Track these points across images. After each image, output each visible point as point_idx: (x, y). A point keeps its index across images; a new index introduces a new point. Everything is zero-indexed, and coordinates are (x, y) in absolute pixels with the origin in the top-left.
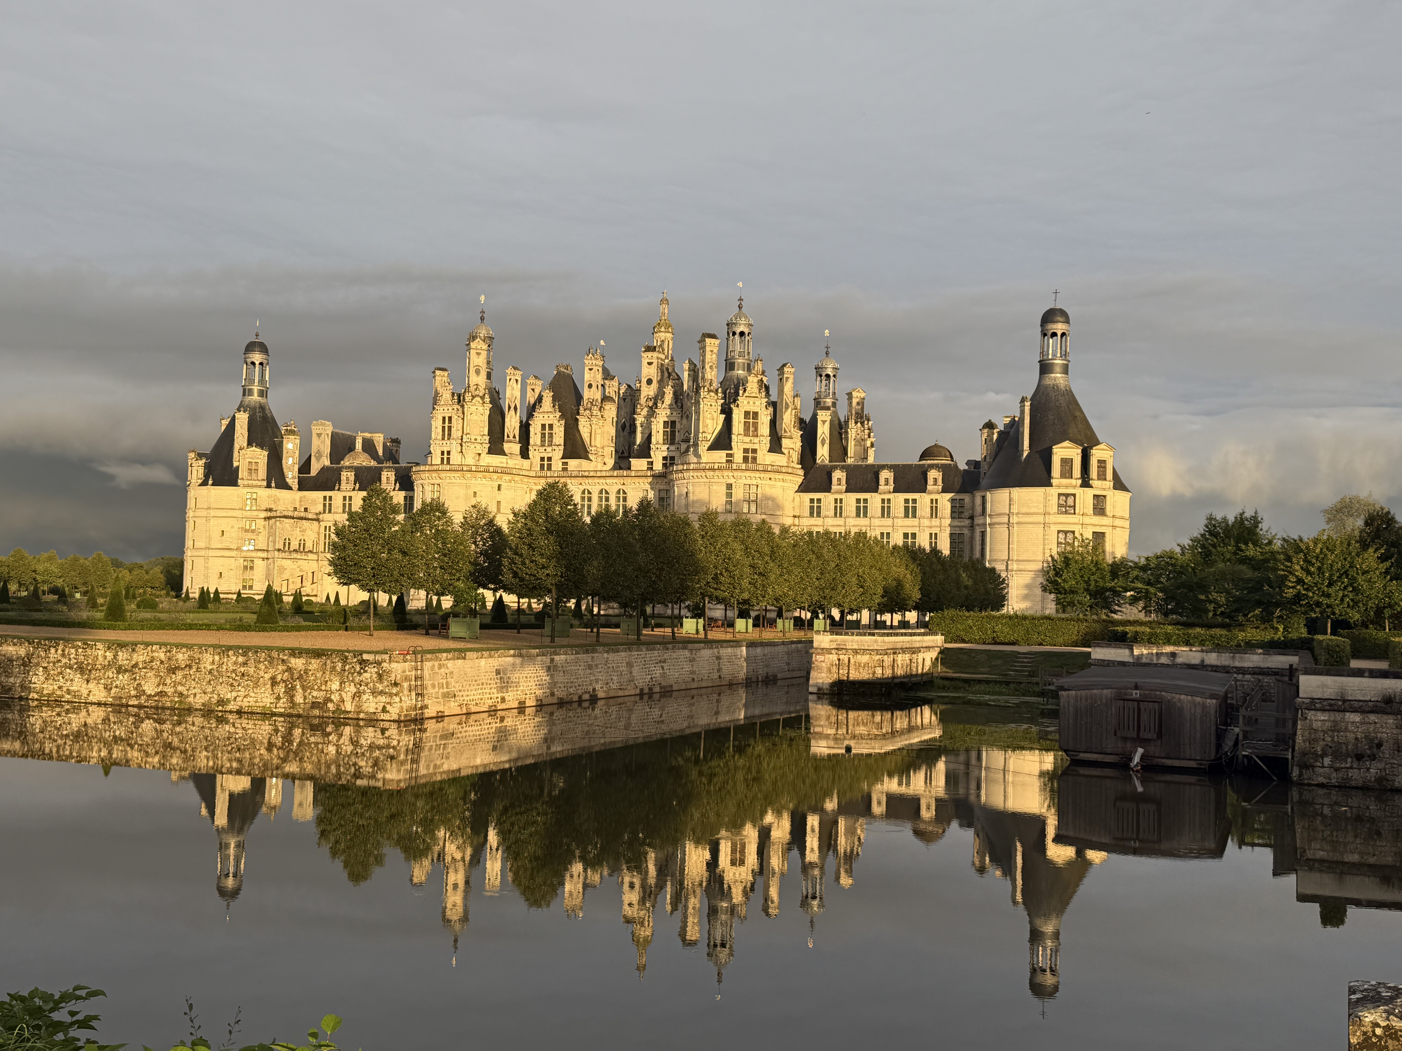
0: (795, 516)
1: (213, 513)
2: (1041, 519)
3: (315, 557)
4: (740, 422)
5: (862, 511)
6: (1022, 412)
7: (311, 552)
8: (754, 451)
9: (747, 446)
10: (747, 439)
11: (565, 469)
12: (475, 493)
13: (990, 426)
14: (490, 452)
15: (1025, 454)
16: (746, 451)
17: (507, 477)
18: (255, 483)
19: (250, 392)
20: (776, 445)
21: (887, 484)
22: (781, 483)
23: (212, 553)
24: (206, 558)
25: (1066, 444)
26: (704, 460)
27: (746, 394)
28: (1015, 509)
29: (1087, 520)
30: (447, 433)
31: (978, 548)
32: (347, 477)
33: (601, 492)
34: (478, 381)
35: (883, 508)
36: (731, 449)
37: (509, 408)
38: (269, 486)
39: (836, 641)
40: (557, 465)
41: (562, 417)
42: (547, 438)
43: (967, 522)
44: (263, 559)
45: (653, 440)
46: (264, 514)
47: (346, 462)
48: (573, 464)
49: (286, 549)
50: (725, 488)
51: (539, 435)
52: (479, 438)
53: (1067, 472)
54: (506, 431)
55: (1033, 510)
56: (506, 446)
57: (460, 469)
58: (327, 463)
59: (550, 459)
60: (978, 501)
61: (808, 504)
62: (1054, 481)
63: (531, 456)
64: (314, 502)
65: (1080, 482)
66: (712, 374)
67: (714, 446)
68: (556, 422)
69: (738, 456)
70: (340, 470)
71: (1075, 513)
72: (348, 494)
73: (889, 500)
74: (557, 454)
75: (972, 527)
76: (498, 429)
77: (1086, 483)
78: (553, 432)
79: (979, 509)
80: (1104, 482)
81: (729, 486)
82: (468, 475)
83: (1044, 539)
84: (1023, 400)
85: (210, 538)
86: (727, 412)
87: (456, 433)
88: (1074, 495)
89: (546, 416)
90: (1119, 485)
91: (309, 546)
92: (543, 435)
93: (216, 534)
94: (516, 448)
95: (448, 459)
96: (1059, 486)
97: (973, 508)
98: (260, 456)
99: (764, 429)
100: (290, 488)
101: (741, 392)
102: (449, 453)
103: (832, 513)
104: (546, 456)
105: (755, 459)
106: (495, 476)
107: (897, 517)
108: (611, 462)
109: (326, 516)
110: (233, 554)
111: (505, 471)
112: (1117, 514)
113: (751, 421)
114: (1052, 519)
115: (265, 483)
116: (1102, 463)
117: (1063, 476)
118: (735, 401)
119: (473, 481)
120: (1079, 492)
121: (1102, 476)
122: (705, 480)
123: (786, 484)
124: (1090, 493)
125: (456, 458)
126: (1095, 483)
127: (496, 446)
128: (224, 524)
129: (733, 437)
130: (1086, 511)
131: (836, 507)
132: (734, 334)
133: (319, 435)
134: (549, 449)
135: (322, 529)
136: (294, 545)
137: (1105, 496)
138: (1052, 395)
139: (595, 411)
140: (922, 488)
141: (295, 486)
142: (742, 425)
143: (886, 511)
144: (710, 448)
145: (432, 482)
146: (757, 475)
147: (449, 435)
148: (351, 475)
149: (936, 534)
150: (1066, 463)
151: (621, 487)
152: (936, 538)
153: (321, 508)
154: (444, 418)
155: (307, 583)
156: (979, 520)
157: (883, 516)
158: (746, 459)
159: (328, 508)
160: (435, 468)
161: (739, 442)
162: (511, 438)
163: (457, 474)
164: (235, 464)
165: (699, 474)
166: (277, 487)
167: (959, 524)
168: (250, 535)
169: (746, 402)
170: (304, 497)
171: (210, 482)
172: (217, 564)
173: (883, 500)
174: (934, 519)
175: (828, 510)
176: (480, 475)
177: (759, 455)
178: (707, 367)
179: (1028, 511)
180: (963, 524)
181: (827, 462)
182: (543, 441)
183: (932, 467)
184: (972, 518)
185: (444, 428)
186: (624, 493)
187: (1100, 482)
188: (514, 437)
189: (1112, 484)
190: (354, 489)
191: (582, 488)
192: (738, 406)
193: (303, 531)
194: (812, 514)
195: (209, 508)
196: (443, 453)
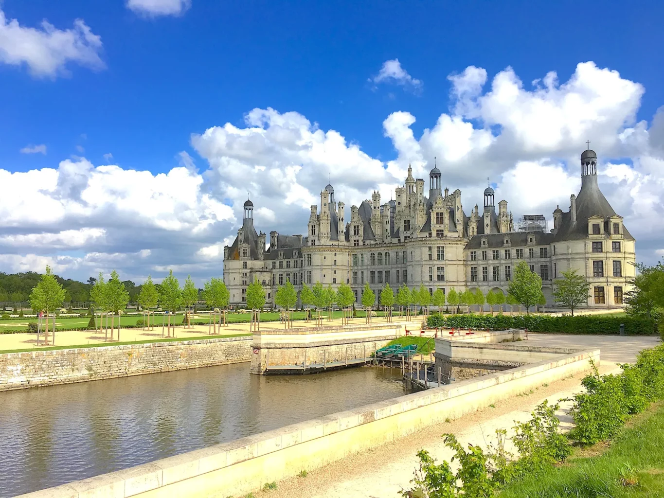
0: (464, 261)
1: (231, 271)
2: (583, 256)
3: (270, 287)
4: (434, 218)
5: (496, 256)
7: (268, 285)
8: (442, 231)
9: (438, 229)
10: (438, 226)
11: (364, 245)
12: (325, 257)
13: (558, 211)
14: (331, 239)
15: (574, 223)
16: (438, 231)
17: (339, 250)
18: (246, 258)
19: (246, 221)
20: (454, 228)
21: (507, 243)
22: (455, 245)
25: (594, 217)
26: (418, 236)
28: (570, 251)
29: (609, 255)
30: (314, 232)
32: (281, 253)
33: (379, 254)
35: (506, 254)
36: (431, 230)
37: (339, 220)
38: (251, 259)
40: (361, 243)
41: (362, 222)
42: (356, 232)
43: (548, 259)
45: (401, 229)
46: (249, 271)
48: (367, 242)
50: (428, 249)
51: (353, 231)
52: (326, 233)
53: (596, 231)
54: (339, 230)
55: (579, 252)
56: (339, 236)
57: (319, 247)
58: (276, 248)
59: (358, 241)
60: (552, 248)
61: (470, 254)
62: (590, 236)
63: (350, 240)
65: (604, 236)
67: (423, 230)
68: (360, 224)
69: (434, 234)
70: (278, 251)
71: (602, 251)
73: (509, 250)
74: (361, 239)
75: (550, 261)
76: (335, 229)
77: (608, 236)
78: (359, 229)
79: (553, 252)
80: (618, 235)
81: (430, 248)
82: (322, 250)
83: (586, 266)
84: (572, 197)
86: (428, 214)
87: (317, 233)
89: (356, 222)
91: (267, 282)
92: (355, 231)
93: (232, 279)
94: (343, 237)
95: (314, 243)
96: (592, 238)
97: (550, 252)
98: (248, 247)
99: (447, 220)
100: (260, 259)
101: (434, 204)
102: (314, 240)
103: (481, 258)
104: (356, 239)
105: (442, 235)
106: (334, 249)
107: (513, 259)
109: (274, 270)
110: (238, 287)
111: (338, 247)
112: (626, 251)
113: (440, 217)
114: (590, 255)
116: (616, 225)
117: (594, 233)
118: (432, 208)
119: (324, 252)
120: (604, 240)
121: (617, 231)
122: (419, 246)
123: (458, 246)
124: (610, 241)
125: (317, 243)
126: (613, 236)
127: (334, 237)
128: (235, 275)
129: (431, 225)
130: (608, 250)
131: (483, 255)
133: (273, 237)
134: (357, 237)
135: (272, 276)
137: (619, 242)
138: (589, 193)
140: (525, 244)
141: (262, 258)
143: (507, 256)
144: (421, 231)
145: (308, 253)
146: (444, 242)
149: (533, 266)
151: (387, 251)
152: (533, 268)
153: (271, 267)
154: (312, 226)
156: (554, 258)
157: (506, 258)
158: (438, 235)
159: (274, 267)
160: (310, 247)
161: (435, 227)
162: (341, 234)
163: (318, 250)
165: (416, 243)
166: (255, 259)
167: (545, 260)
168: (244, 279)
169: (437, 209)
170: (266, 262)
171: (230, 258)
172: (232, 292)
173: (506, 251)
174: (531, 259)
175: (480, 256)
176: (327, 249)
177: (445, 233)
179: (577, 252)
183: (529, 233)
184: (550, 257)
185: (312, 230)
186: (389, 254)
187: (616, 235)
188: (343, 233)
189: (623, 236)
190: (283, 258)
191: (371, 252)
192: (433, 211)
193: (265, 276)
194: (472, 259)
195: (229, 269)
196: (312, 241)
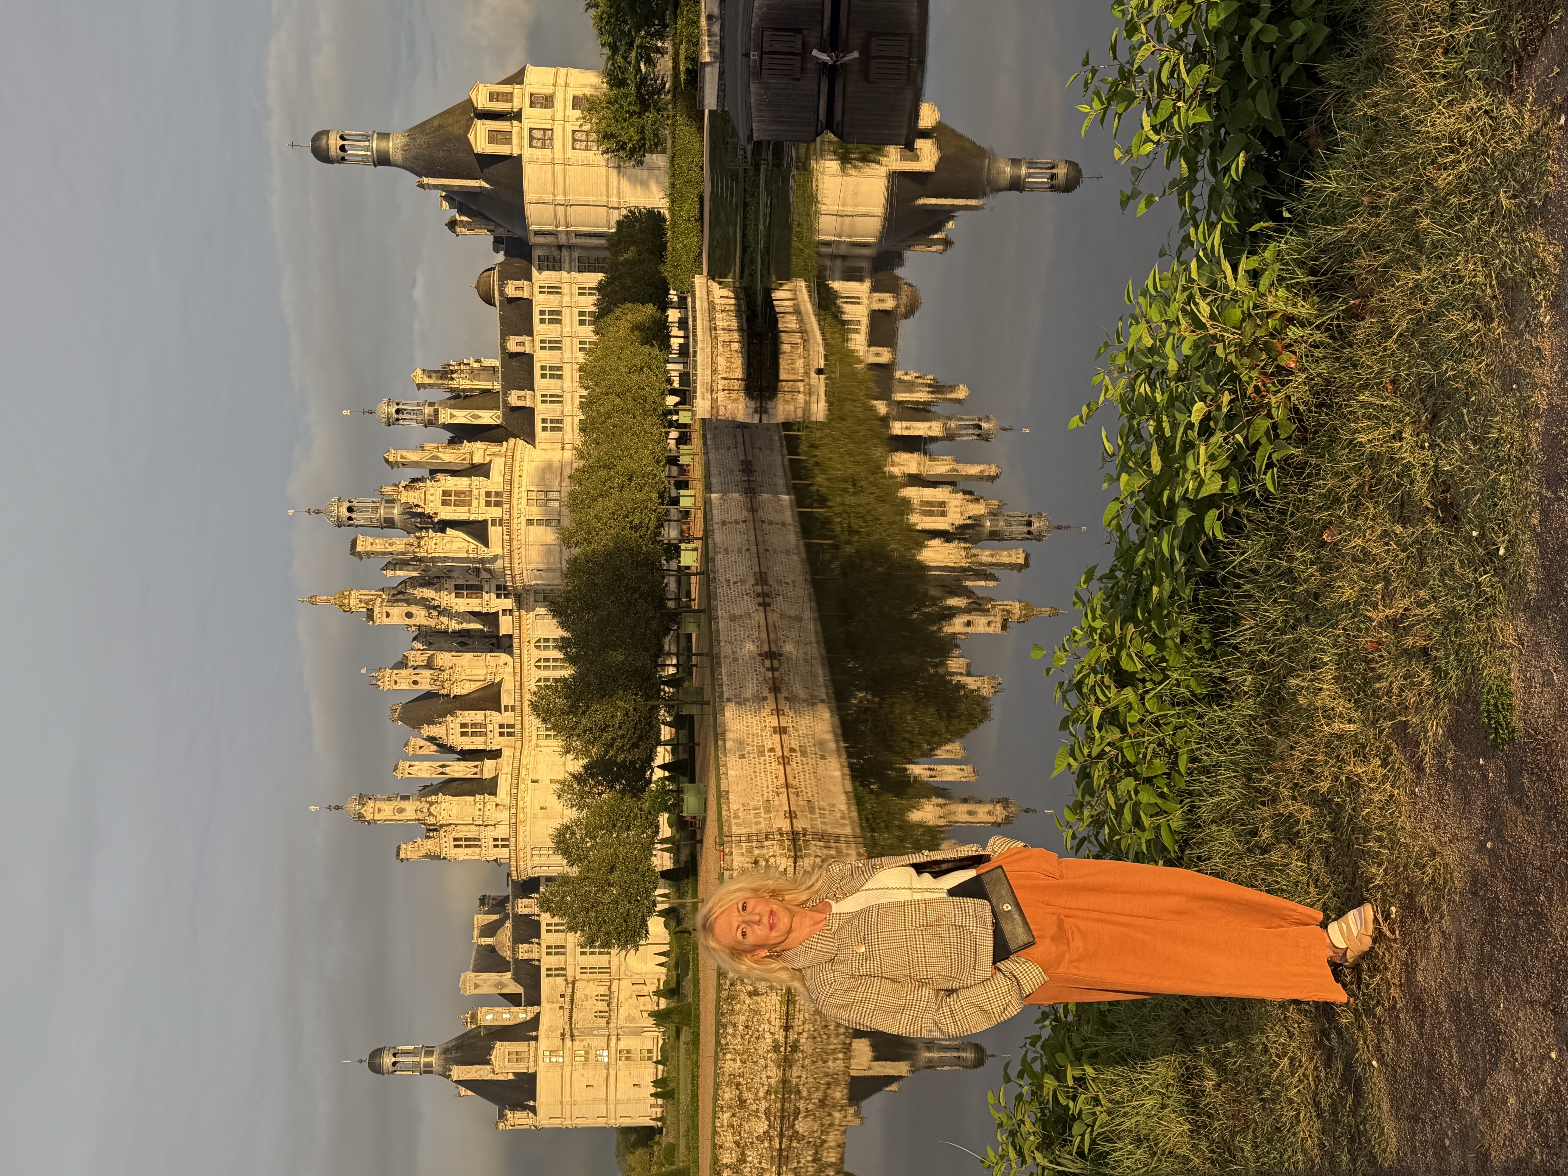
0: (563, 448)
1: (566, 1098)
2: (559, 169)
3: (615, 983)
4: (455, 511)
5: (555, 373)
6: (436, 187)
7: (609, 989)
8: (488, 494)
9: (483, 503)
10: (475, 503)
11: (513, 709)
12: (541, 808)
13: (452, 225)
14: (494, 793)
15: (484, 184)
16: (488, 504)
17: (523, 773)
18: (532, 1054)
19: (428, 1065)
20: (481, 470)
21: (524, 344)
22: (525, 464)
23: (612, 1097)
24: (617, 1102)
25: (471, 137)
26: (499, 551)
27: (422, 504)
28: (549, 198)
29: (559, 116)
30: (472, 842)
31: (594, 241)
32: (524, 952)
33: (538, 667)
34: (411, 809)
35: (551, 348)
36: (486, 521)
37: (442, 773)
38: (536, 1038)
39: (703, 393)
40: (507, 717)
41: (452, 713)
42: (477, 730)
43: (565, 253)
44: (618, 1039)
45: (477, 609)
46: (568, 1042)
47: (508, 954)
48: (506, 700)
49: (606, 1015)
50: (531, 528)
51: (474, 739)
52: (478, 806)
53: (505, 137)
54: (469, 776)
55: (550, 178)
56: (487, 776)
57: (514, 826)
58: (508, 975)
59: (501, 726)
60: (541, 240)
61: (548, 434)
62: (516, 152)
63: (498, 747)
64: (553, 988)
65: (515, 123)
66: (399, 544)
67: (483, 539)
68: (458, 720)
69: (494, 513)
70: (516, 960)
71: (552, 130)
72: (544, 950)
73: (542, 341)
74: (496, 718)
75: (570, 247)
76: (467, 785)
77: (517, 116)
78: (470, 722)
79: (550, 240)
80: (515, 95)
81: (530, 522)
82: (521, 816)
83: (583, 165)
84: (421, 186)
85: (595, 1100)
86: (443, 526)
87: (473, 832)
88: (531, 129)
89: (452, 731)
90: (518, 78)
91: (603, 990)
92: (474, 734)
93: (590, 1093)
94: (489, 764)
95: (503, 840)
96: (521, 147)
97: (548, 246)
98: (501, 1051)
99: (463, 483)
100: (538, 1014)
101: (420, 510)
102: (496, 840)
103: (557, 406)
104: (497, 730)
105: (497, 494)
106: (522, 787)
107: (562, 332)
108: (504, 657)
109: (569, 973)
110: (612, 1072)
111: (516, 775)
112: (552, 82)
113: (453, 498)
114: (559, 155)
115: (533, 1043)
116: (493, 97)
117: (509, 142)
118: (430, 517)
119: (528, 811)
120: (527, 124)
121: (508, 97)
122: (523, 550)
123: (526, 459)
124: (527, 112)
125: (502, 831)
126: (516, 105)
127: (489, 787)
128: (579, 1084)
129: (472, 518)
130: (549, 117)
131: (551, 402)
132: (350, 519)
133: (477, 986)
134: (490, 727)
135: (584, 977)
136: (602, 1006)
137: (532, 95)
138: (414, 152)
139: (445, 676)
140: (527, 303)
141: (535, 1009)
142: (459, 509)
143: (555, 345)
144: (486, 544)
145: (529, 857)
146: (516, 490)
147: (475, 839)
148: (523, 947)
149: (580, 288)
150: (494, 137)
151: (532, 645)
152: (584, 288)
153: (560, 980)
154: (456, 846)
155: (646, 990)
156: (563, 240)
157: (560, 348)
158: (498, 504)
159: (560, 971)
160: (513, 853)
161: (477, 512)
162: (477, 770)
163: (521, 829)
164: (511, 1077)
165: (516, 556)
166: (537, 1029)
167: (567, 261)
168: (592, 1056)
169: (431, 505)
170: (547, 998)
171: (532, 1103)
172: (625, 1090)
173: (542, 348)
174: (562, 291)
175: (555, 411)
176: (520, 803)
177: (493, 488)
178: (390, 549)
179: (551, 182)
180: (567, 258)
181: (499, 413)
182: (481, 734)
183: (502, 292)
184: (560, 247)
185: (466, 846)
186: (539, 641)
187: (515, 100)
188: (476, 767)
189: (516, 86)
190: (539, 944)
192: (436, 514)
193: (586, 997)
194: (560, 429)
195: (561, 1103)
196: (496, 846)
